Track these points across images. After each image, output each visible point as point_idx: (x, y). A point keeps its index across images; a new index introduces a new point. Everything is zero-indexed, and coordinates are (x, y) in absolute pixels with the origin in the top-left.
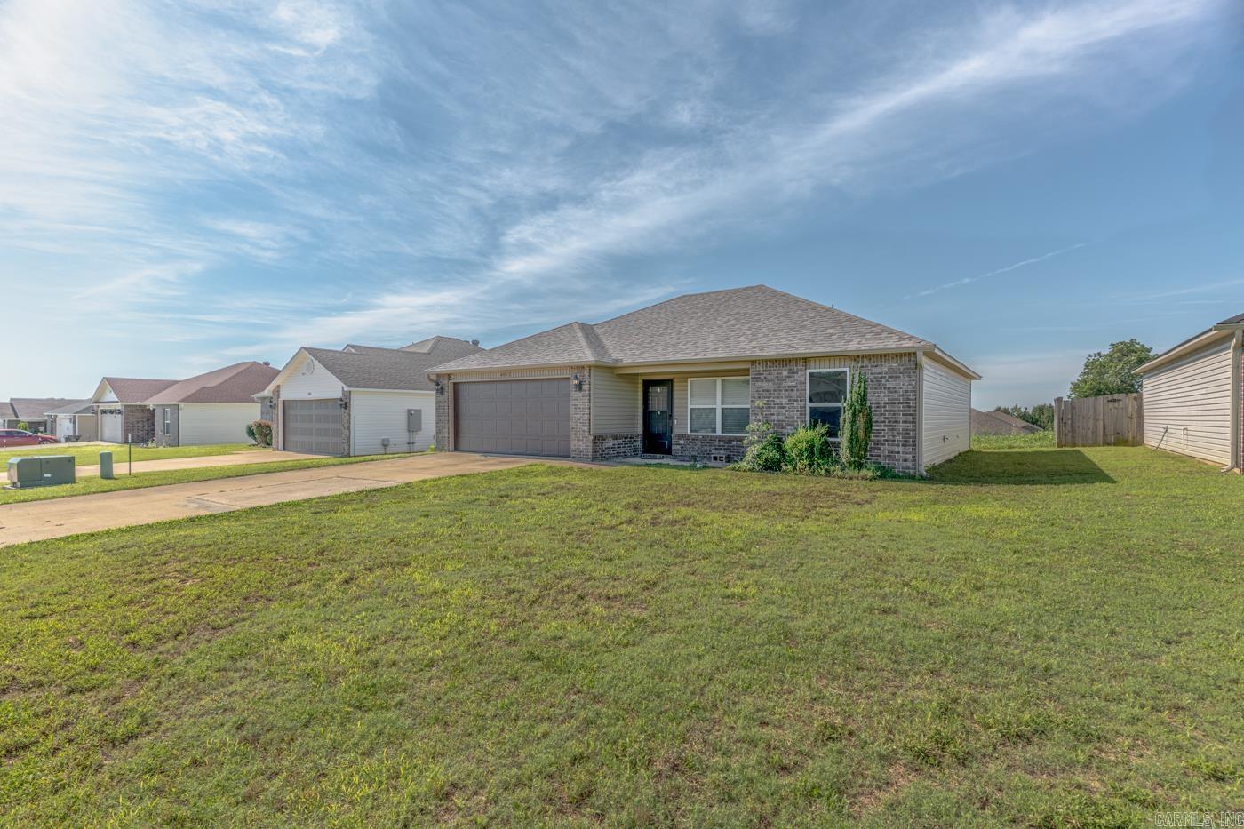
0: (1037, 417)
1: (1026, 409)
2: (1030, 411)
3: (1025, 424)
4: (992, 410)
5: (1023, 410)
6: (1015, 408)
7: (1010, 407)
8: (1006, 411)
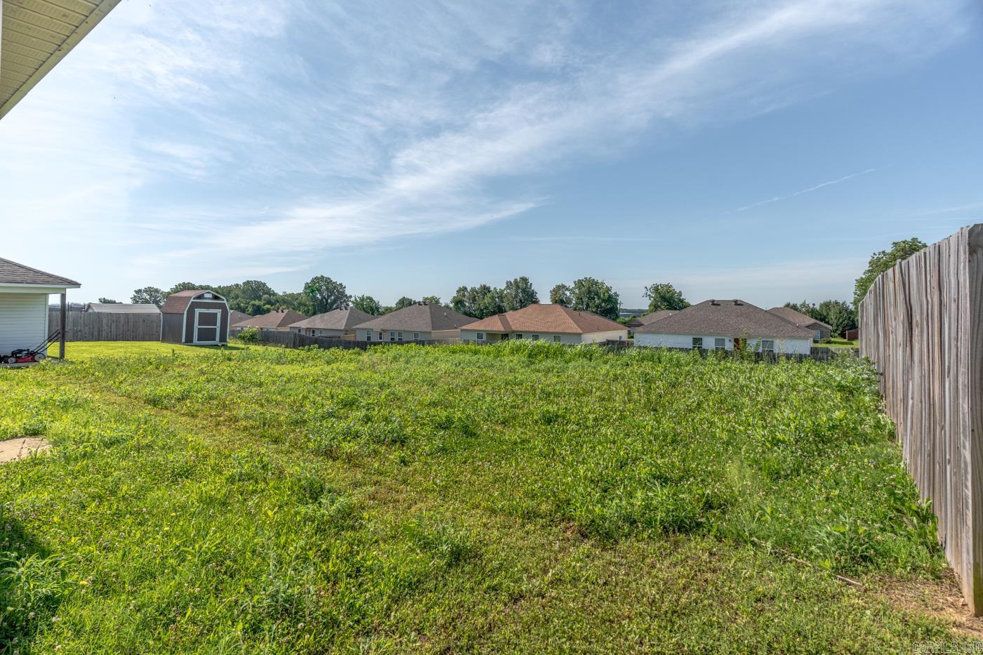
0: (825, 314)
1: (814, 305)
2: (817, 307)
3: (813, 321)
4: (782, 306)
5: (811, 306)
6: (804, 305)
7: (799, 303)
8: (794, 307)
